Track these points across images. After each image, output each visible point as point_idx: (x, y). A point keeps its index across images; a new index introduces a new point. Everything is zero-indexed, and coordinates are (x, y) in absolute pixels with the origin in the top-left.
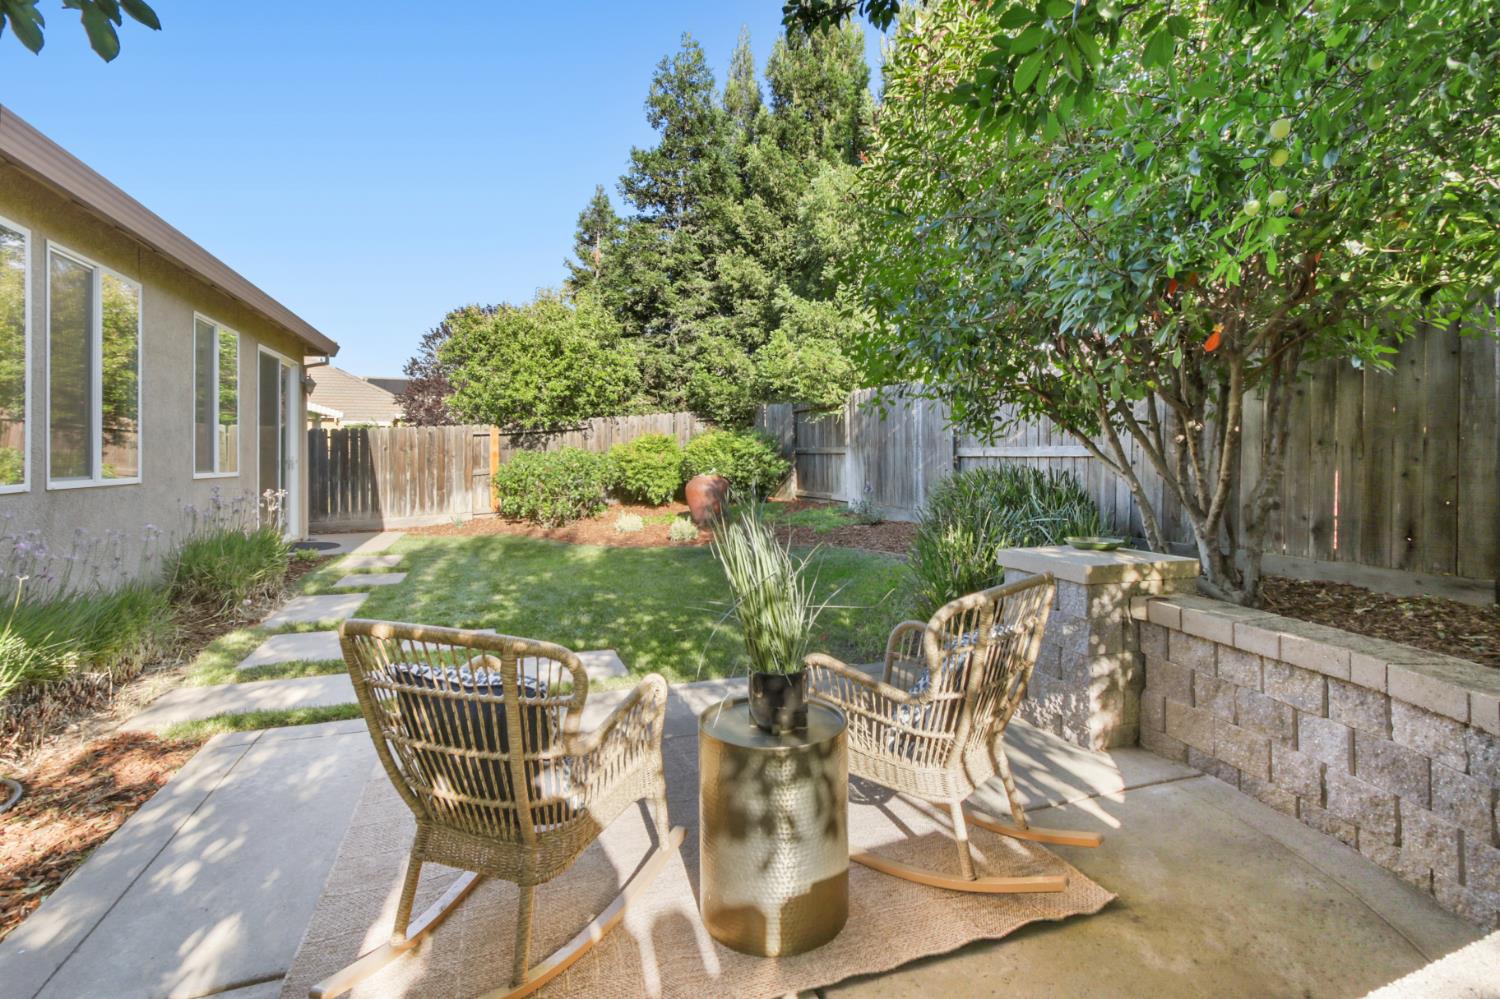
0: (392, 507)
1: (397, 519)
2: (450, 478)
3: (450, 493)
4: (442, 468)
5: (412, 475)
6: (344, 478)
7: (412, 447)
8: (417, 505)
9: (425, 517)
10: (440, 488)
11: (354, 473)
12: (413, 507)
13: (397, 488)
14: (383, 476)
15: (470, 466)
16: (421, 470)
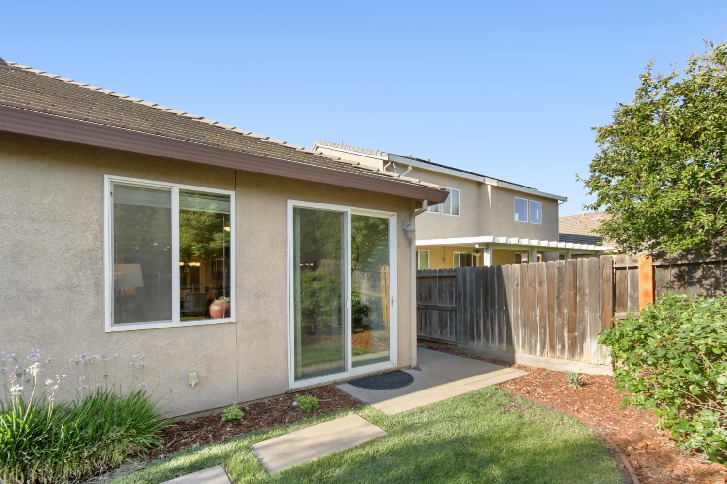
0: (523, 343)
1: (527, 355)
2: (583, 319)
3: (583, 337)
4: (574, 307)
5: (542, 312)
6: (486, 310)
7: (541, 283)
8: (547, 346)
9: (555, 360)
10: (571, 331)
11: (493, 306)
12: (543, 348)
13: (528, 324)
14: (515, 312)
15: (609, 307)
16: (550, 308)
